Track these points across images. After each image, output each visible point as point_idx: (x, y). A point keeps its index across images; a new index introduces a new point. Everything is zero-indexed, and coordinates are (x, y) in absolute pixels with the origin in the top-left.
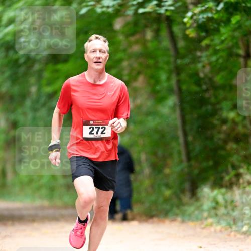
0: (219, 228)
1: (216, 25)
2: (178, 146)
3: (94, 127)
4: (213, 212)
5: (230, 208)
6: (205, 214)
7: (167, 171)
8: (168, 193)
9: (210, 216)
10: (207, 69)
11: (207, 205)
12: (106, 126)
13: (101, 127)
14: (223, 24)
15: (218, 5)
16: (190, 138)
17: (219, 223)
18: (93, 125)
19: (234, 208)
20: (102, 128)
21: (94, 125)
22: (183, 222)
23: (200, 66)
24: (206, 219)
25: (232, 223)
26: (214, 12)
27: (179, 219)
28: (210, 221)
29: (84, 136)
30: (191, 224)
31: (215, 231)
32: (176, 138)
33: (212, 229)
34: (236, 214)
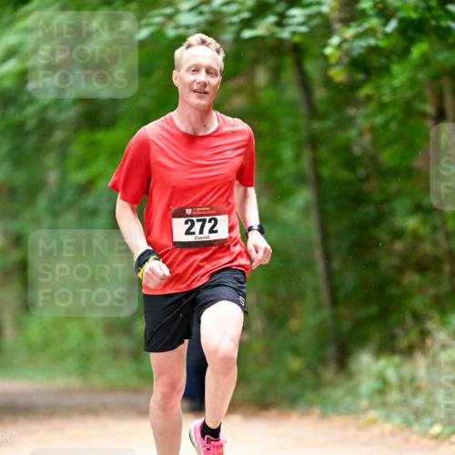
0: (388, 427)
1: (383, 61)
2: (314, 279)
3: (195, 219)
4: (377, 400)
5: (408, 391)
6: (364, 403)
7: (294, 324)
8: (295, 364)
9: (372, 406)
10: (367, 140)
11: (367, 385)
12: (218, 217)
13: (208, 218)
14: (395, 58)
15: (386, 24)
16: (336, 265)
17: (388, 418)
18: (192, 216)
19: (416, 391)
20: (210, 221)
21: (194, 216)
22: (324, 416)
23: (353, 133)
24: (366, 410)
25: (412, 418)
26: (380, 36)
27: (317, 411)
28: (373, 414)
29: (175, 240)
30: (338, 421)
31: (382, 434)
32: (309, 264)
33: (377, 430)
34: (419, 402)
